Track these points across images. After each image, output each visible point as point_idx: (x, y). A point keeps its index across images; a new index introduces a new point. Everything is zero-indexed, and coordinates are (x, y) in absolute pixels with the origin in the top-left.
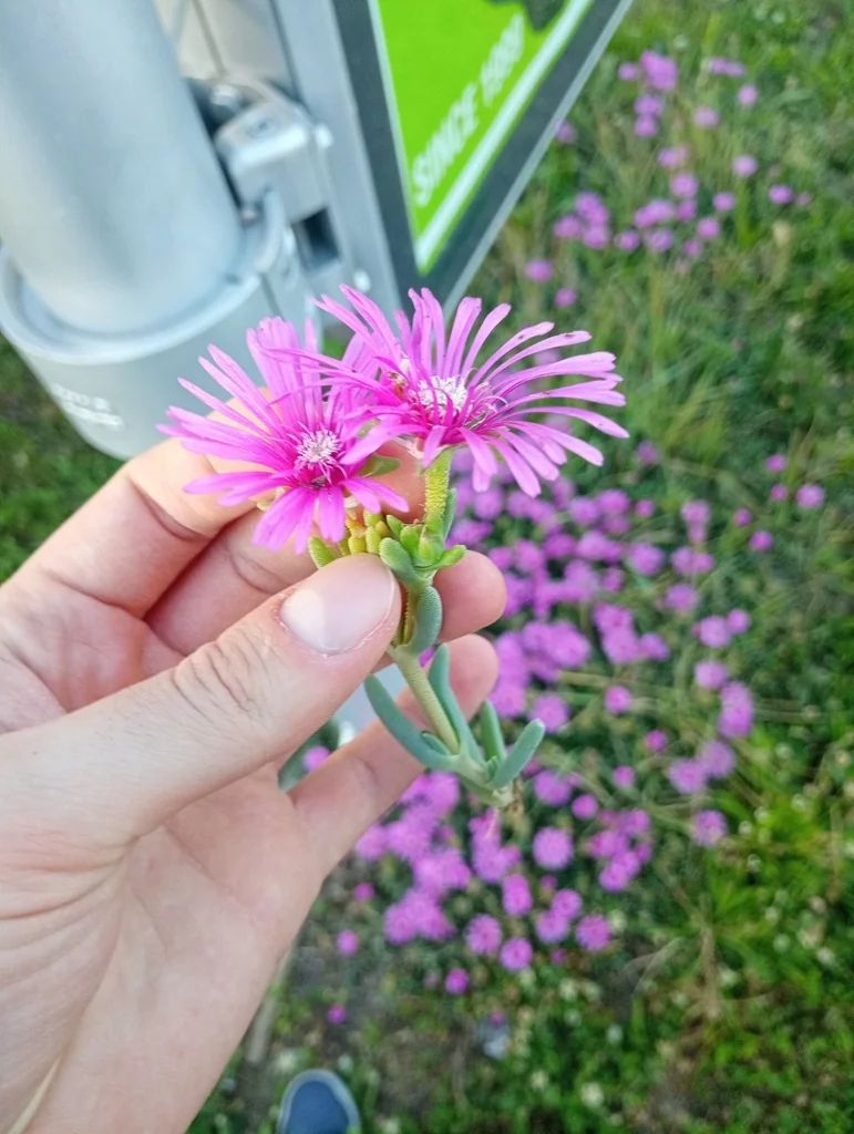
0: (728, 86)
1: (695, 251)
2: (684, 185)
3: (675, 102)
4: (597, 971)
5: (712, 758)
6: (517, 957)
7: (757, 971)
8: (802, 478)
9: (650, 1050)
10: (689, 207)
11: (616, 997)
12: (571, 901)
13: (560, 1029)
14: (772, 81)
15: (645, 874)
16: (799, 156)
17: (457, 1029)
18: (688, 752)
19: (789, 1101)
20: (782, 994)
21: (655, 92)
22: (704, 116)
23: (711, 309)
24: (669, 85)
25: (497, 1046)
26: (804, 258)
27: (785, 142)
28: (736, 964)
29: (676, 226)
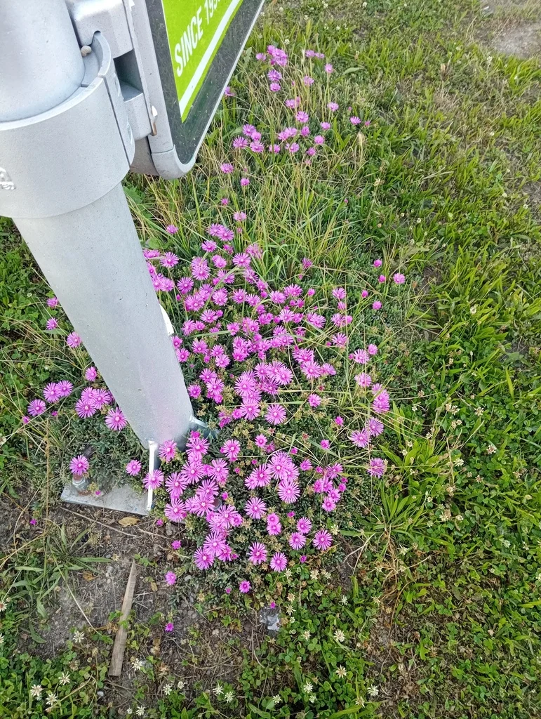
1: (314, 152)
2: (302, 117)
4: (330, 564)
5: (373, 427)
6: (278, 563)
10: (306, 128)
12: (306, 523)
17: (248, 620)
18: (359, 426)
20: (434, 556)
21: (277, 68)
22: (307, 81)
24: (284, 63)
25: (275, 624)
26: (374, 154)
28: (407, 544)
29: (301, 139)
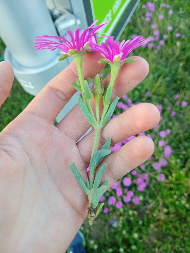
0: (167, 10)
1: (159, 48)
2: (157, 33)
3: (155, 14)
4: (137, 209)
5: (162, 162)
6: (119, 206)
7: (172, 209)
8: (183, 100)
9: (148, 226)
10: (158, 38)
11: (141, 215)
12: (131, 193)
13: (129, 221)
14: (176, 9)
15: (147, 187)
16: (182, 26)
17: (106, 221)
18: (157, 161)
19: (178, 237)
20: (177, 214)
21: (150, 11)
22: (161, 17)
23: (163, 61)
24: (153, 10)
25: (115, 225)
26: (183, 50)
27: (179, 23)
28: (167, 207)
29: (155, 42)
